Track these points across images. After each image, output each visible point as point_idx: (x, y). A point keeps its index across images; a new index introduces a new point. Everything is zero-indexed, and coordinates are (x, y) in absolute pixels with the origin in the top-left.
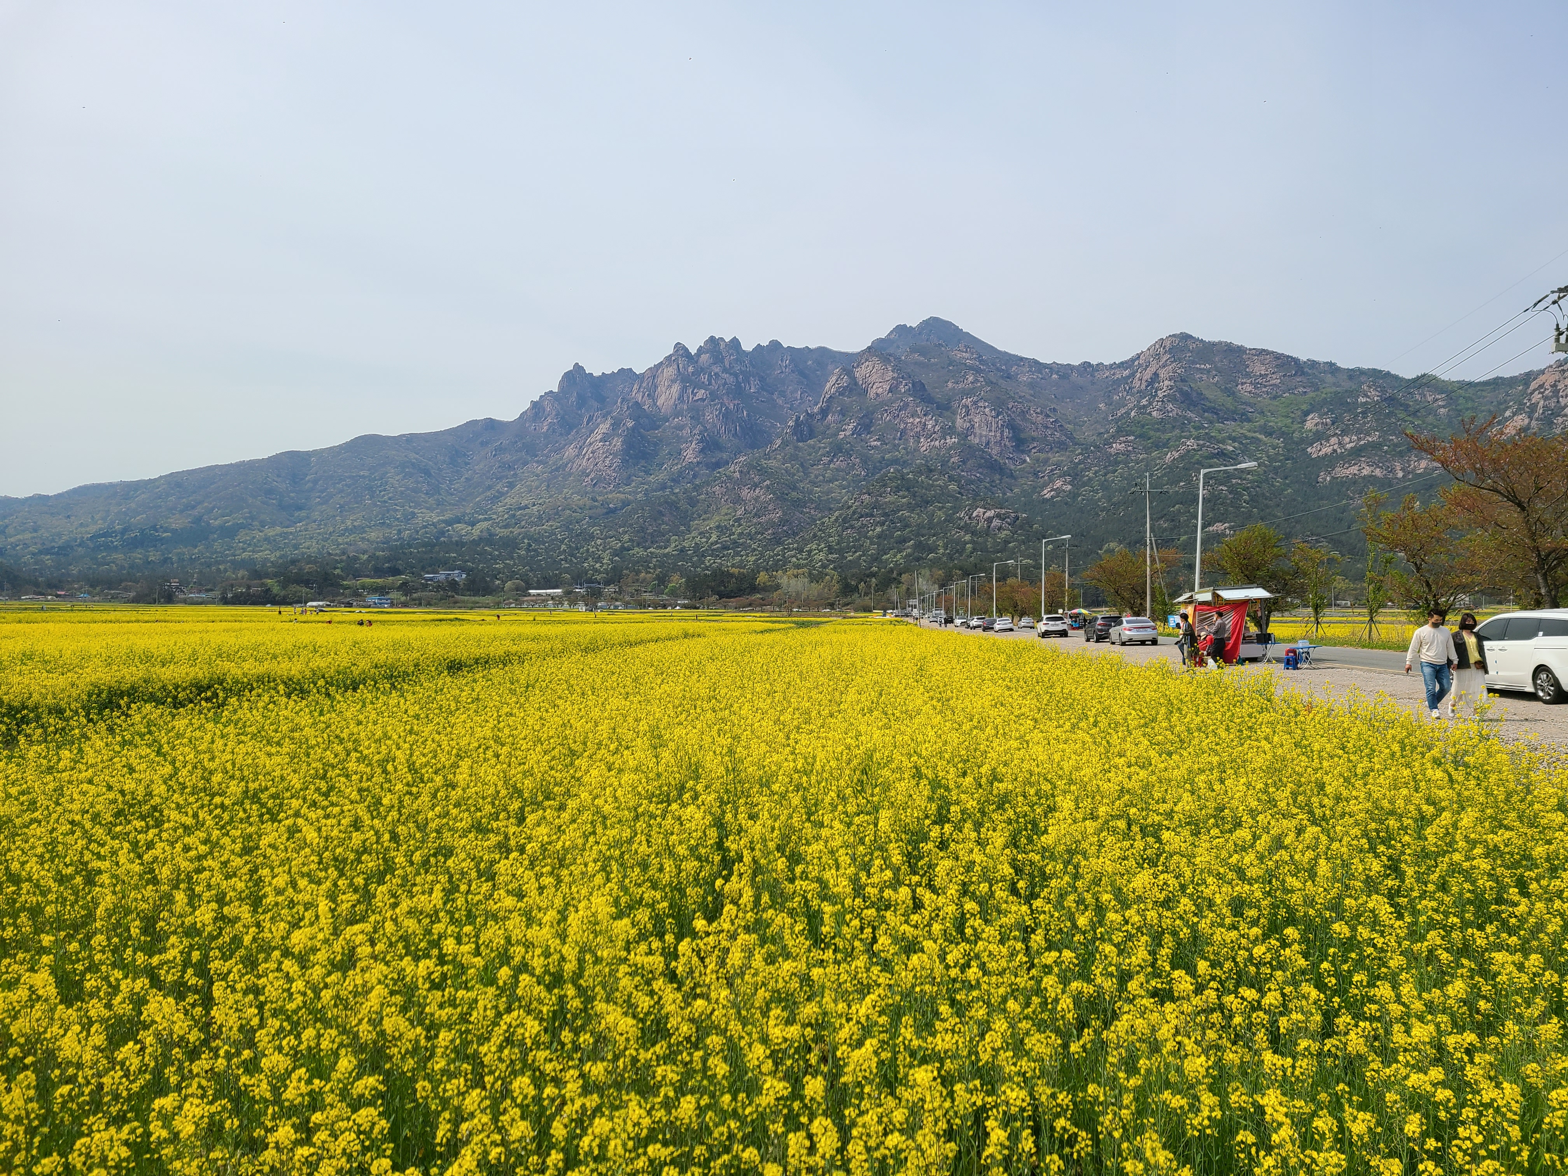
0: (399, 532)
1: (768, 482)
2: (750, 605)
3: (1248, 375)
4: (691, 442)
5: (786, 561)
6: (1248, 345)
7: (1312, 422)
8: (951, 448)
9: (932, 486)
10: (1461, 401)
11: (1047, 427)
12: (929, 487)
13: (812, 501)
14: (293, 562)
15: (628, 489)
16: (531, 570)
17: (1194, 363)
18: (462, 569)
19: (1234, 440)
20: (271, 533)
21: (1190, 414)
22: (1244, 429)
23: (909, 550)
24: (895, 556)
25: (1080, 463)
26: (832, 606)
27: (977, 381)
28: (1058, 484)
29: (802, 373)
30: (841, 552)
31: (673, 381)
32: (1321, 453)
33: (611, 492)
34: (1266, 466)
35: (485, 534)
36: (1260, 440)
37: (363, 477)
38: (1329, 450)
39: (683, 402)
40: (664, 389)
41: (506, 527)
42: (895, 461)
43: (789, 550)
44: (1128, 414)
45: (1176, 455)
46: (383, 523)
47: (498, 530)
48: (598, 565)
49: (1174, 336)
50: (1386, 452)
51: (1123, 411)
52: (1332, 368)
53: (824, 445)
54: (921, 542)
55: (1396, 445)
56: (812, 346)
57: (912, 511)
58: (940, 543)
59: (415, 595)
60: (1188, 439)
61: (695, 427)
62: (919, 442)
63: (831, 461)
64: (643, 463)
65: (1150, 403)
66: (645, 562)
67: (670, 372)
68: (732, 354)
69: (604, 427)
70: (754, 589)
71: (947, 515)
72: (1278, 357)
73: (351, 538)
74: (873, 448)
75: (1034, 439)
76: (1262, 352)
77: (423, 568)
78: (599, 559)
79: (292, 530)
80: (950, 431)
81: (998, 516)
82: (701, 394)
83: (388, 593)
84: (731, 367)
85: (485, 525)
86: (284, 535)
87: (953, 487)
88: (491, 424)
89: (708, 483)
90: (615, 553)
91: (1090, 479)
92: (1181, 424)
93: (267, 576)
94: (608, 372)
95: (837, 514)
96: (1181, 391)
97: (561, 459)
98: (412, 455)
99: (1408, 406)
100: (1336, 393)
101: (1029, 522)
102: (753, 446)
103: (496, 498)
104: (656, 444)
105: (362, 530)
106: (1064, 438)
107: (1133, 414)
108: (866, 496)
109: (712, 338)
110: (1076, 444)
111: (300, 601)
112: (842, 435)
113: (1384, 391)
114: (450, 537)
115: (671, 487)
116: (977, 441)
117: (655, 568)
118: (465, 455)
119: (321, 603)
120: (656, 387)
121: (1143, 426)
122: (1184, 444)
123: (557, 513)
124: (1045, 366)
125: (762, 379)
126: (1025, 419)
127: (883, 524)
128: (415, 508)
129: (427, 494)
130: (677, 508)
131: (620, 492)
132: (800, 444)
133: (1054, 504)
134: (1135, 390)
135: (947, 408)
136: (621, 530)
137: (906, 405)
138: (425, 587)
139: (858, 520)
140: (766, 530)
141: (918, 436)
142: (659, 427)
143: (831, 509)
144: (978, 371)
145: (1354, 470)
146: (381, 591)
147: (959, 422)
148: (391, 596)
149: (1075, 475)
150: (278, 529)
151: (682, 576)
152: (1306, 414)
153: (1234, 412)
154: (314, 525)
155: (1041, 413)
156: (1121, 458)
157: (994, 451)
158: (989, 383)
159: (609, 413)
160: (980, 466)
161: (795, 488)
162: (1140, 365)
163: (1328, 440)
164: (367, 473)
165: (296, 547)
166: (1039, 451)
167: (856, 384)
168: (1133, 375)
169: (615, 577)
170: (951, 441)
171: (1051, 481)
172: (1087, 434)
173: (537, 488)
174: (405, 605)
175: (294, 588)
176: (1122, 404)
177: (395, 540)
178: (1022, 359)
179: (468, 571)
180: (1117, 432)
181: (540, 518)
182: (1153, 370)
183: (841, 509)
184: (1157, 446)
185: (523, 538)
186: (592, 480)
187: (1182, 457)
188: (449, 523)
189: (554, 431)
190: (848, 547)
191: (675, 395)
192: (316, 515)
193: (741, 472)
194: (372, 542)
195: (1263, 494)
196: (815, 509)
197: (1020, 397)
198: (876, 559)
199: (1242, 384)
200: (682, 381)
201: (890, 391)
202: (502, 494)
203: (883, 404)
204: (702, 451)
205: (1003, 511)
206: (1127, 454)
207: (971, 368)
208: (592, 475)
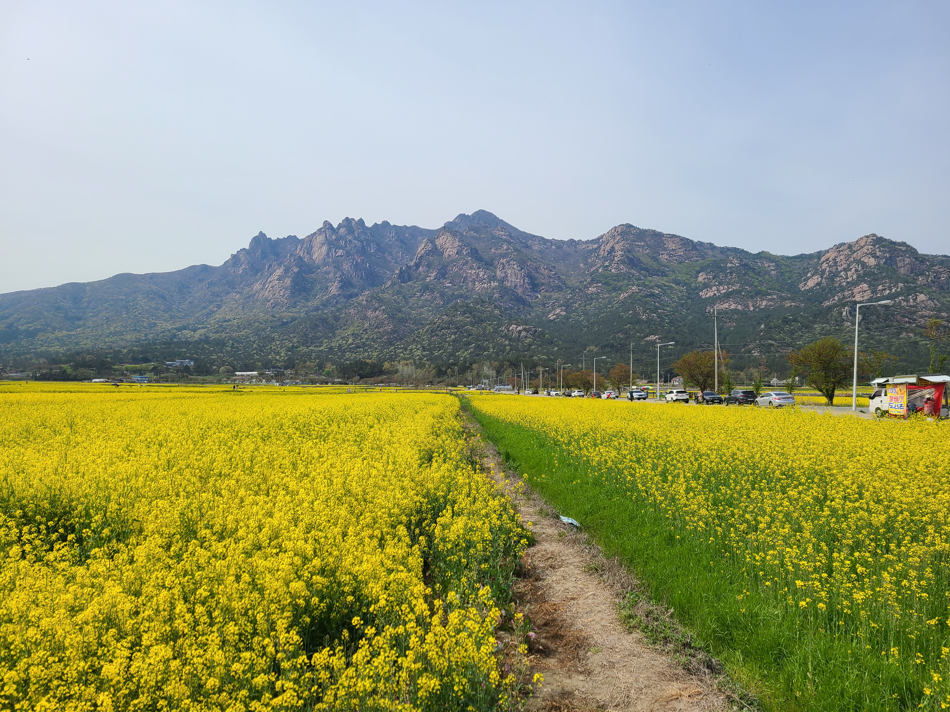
0: (146, 335)
1: (384, 307)
2: (382, 382)
3: (665, 249)
4: (334, 282)
5: (397, 356)
6: (665, 232)
7: (701, 278)
8: (494, 289)
9: (485, 311)
10: (783, 267)
11: (550, 277)
12: (483, 312)
13: (411, 319)
14: (78, 353)
15: (294, 310)
16: (235, 360)
17: (634, 241)
18: (191, 359)
19: (658, 287)
20: (60, 334)
21: (633, 271)
22: (663, 281)
23: (472, 350)
24: (464, 353)
25: (570, 299)
26: (431, 383)
27: (508, 249)
28: (558, 311)
29: (402, 241)
30: (430, 350)
31: (323, 244)
32: (707, 296)
33: (284, 312)
34: (676, 302)
35: (203, 337)
36: (673, 288)
37: (121, 300)
38: (712, 294)
39: (329, 257)
40: (317, 249)
41: (216, 333)
42: (460, 296)
43: (399, 349)
44: (597, 270)
45: (626, 295)
46: (135, 329)
47: (211, 334)
48: (278, 357)
49: (622, 225)
50: (744, 296)
51: (594, 268)
52: (711, 246)
53: (418, 285)
54: (479, 345)
55: (749, 292)
56: (408, 225)
57: (473, 326)
58: (491, 345)
59: (162, 375)
60: (633, 285)
61: (336, 273)
62: (475, 285)
63: (422, 295)
64: (304, 294)
65: (610, 265)
66: (308, 355)
67: (321, 238)
68: (359, 229)
69: (279, 272)
70: (382, 372)
71: (494, 329)
72: (682, 239)
73: (114, 338)
74: (447, 287)
75: (543, 284)
76: (674, 236)
77: (165, 358)
78: (278, 353)
79: (74, 333)
80: (493, 278)
81: (525, 330)
82: (340, 252)
83: (145, 374)
84: (359, 237)
85: (202, 331)
86: (69, 336)
87: (497, 312)
88: (205, 268)
89: (346, 307)
90: (289, 350)
91: (576, 309)
92: (628, 277)
93: (62, 362)
94: (281, 237)
95: (427, 327)
96: (627, 257)
97: (252, 291)
98: (154, 287)
99: (755, 269)
100: (715, 261)
101: (543, 334)
102: (373, 285)
103: (209, 314)
104: (312, 283)
105: (121, 333)
106: (560, 284)
107: (600, 270)
108: (445, 316)
109: (347, 219)
110: (567, 288)
111: (89, 379)
112: (428, 279)
113: (741, 261)
114: (180, 338)
115: (322, 309)
116: (509, 284)
117: (315, 359)
118: (188, 287)
119: (102, 380)
120: (312, 248)
121: (606, 278)
122: (631, 289)
123: (250, 325)
124: (548, 241)
125: (378, 244)
126: (537, 272)
127: (455, 334)
128: (156, 320)
129: (164, 311)
130: (327, 322)
131: (289, 312)
132: (403, 284)
133: (556, 323)
134: (601, 257)
135: (492, 265)
136: (292, 335)
137: (467, 262)
138: (168, 370)
139: (440, 331)
140: (383, 336)
141: (474, 281)
142: (314, 272)
143: (422, 324)
144: (510, 243)
145: (726, 305)
146: (141, 372)
147: (498, 273)
148: (147, 375)
149: (567, 306)
150: (65, 332)
151: (333, 365)
152: (698, 272)
153: (658, 271)
154: (89, 330)
155: (547, 269)
156: (594, 296)
157: (520, 291)
158: (516, 250)
159: (282, 263)
160: (511, 300)
161: (400, 311)
162: (603, 242)
163: (711, 289)
164: (124, 298)
165: (77, 344)
166: (546, 291)
167: (436, 249)
168: (599, 247)
169: (290, 364)
170: (494, 284)
171: (554, 309)
172: (573, 282)
173: (236, 308)
174: (157, 381)
175: (82, 370)
176: (593, 264)
177: (143, 340)
178: (534, 236)
179: (196, 360)
180: (592, 281)
181: (239, 327)
182: (611, 245)
183: (429, 324)
184: (615, 289)
185: (229, 340)
186: (272, 304)
187: (629, 296)
188: (179, 329)
189: (246, 273)
190: (435, 347)
191: (324, 253)
192: (90, 323)
193: (367, 301)
194: (128, 342)
195: (676, 319)
196: (413, 324)
197: (534, 259)
198: (452, 354)
199: (662, 254)
200: (329, 244)
201: (457, 253)
202: (213, 312)
203: (452, 261)
204: (341, 287)
205: (528, 327)
206: (598, 294)
207: (505, 241)
208: (272, 301)
